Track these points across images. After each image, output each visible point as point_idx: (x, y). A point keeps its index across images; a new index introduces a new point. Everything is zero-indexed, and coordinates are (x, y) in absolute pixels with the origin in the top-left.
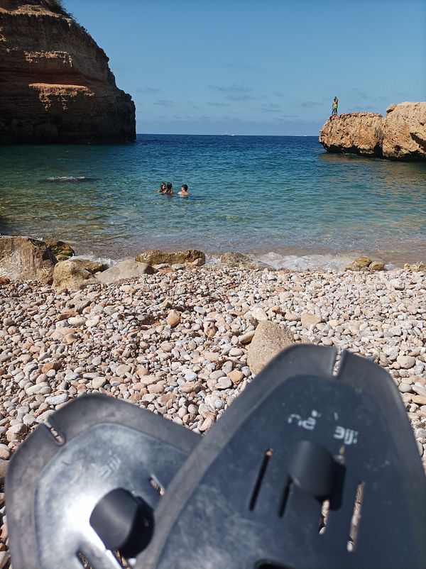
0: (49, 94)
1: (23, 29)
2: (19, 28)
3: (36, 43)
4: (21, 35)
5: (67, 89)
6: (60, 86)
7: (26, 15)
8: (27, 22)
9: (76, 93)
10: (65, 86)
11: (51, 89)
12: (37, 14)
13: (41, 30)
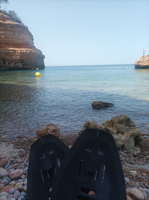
0: (19, 52)
1: (9, 29)
2: (8, 28)
3: (14, 34)
4: (8, 31)
5: (26, 50)
6: (23, 49)
7: (11, 24)
8: (11, 26)
9: (29, 51)
10: (25, 49)
11: (20, 50)
12: (14, 23)
13: (16, 29)
